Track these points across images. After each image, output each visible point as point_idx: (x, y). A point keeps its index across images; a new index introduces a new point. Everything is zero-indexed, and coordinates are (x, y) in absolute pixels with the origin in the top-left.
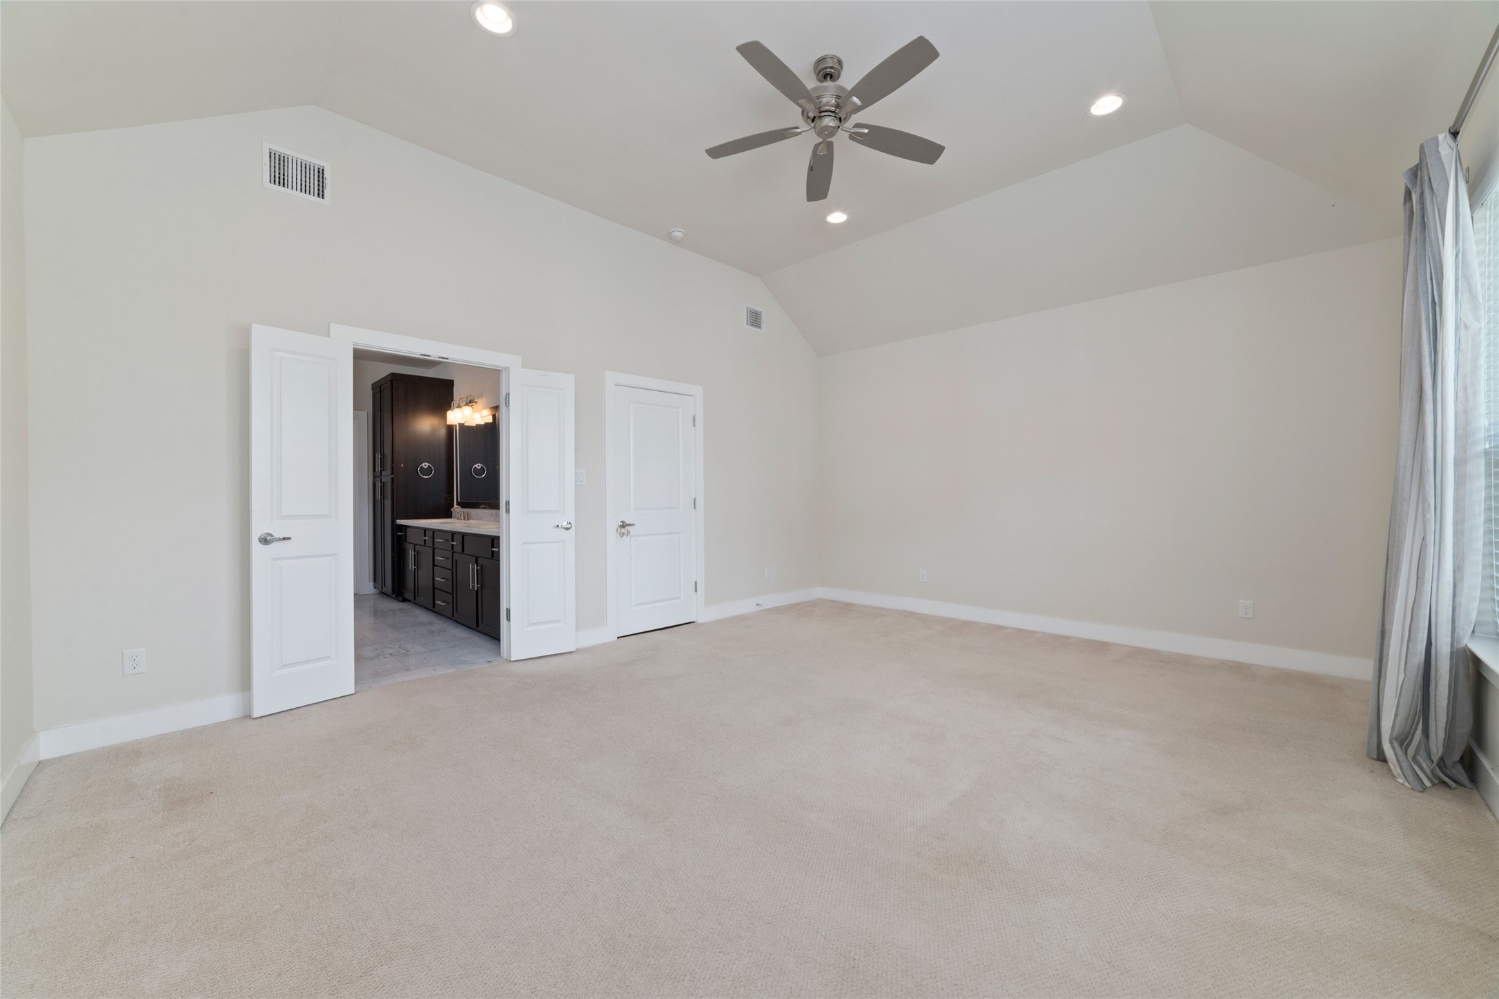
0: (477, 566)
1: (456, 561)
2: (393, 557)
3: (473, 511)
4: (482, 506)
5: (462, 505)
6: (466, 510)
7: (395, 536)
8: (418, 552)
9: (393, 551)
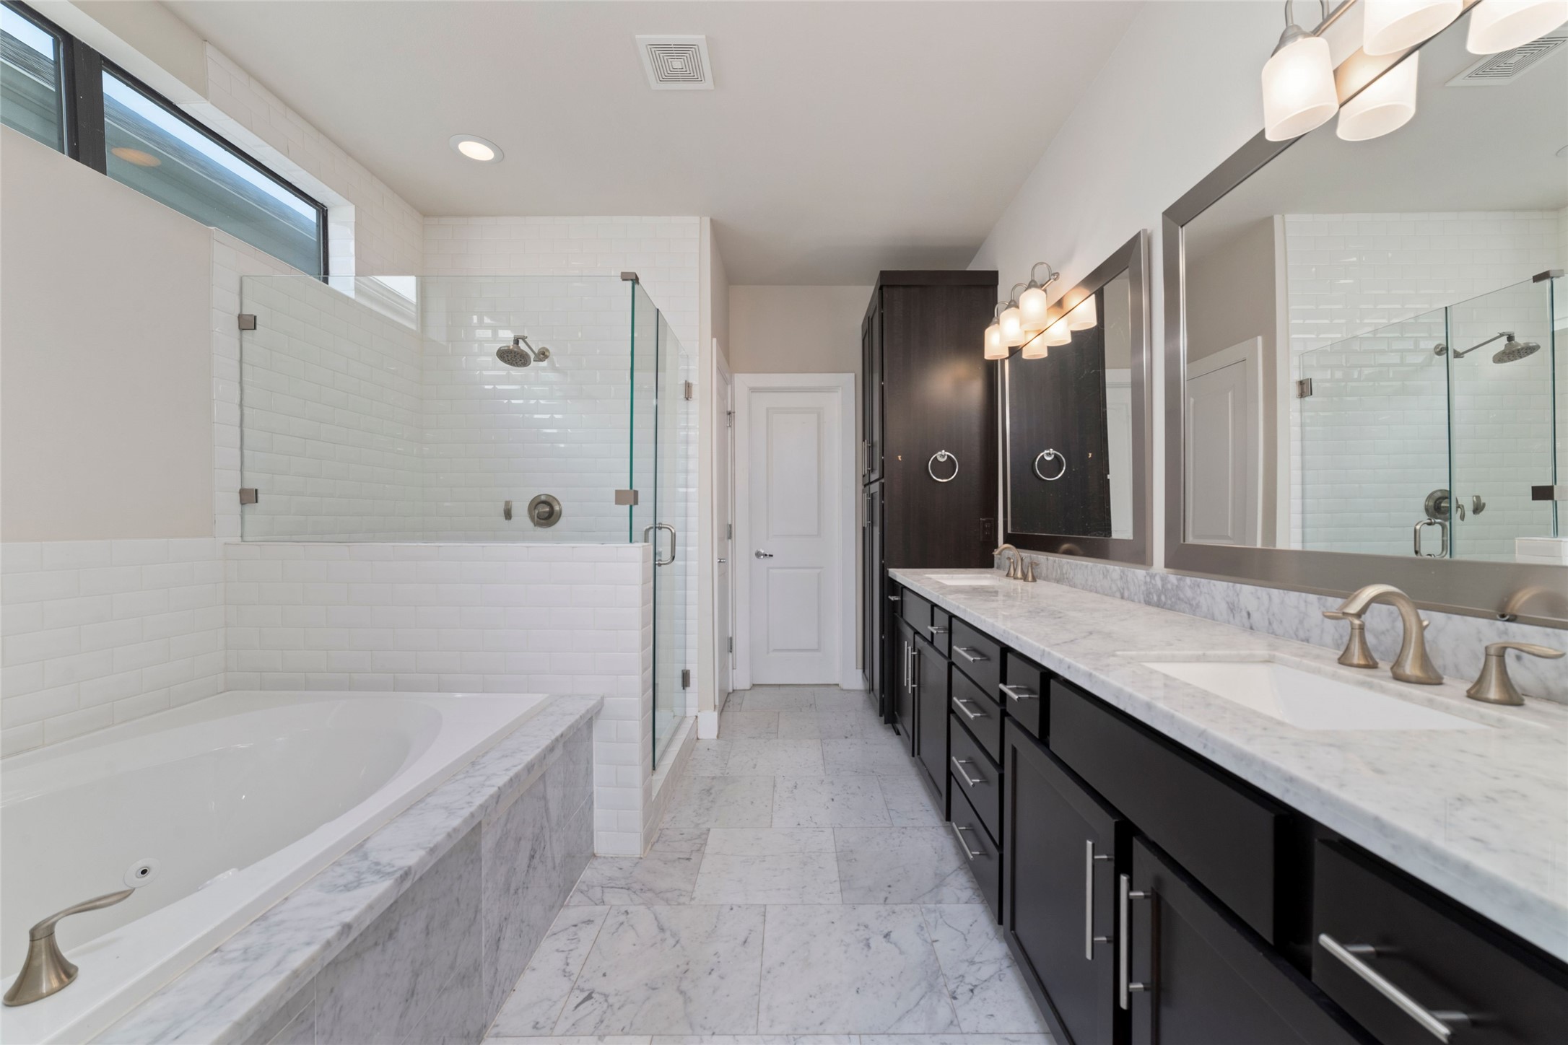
0: (1131, 888)
1: (1014, 750)
2: (882, 642)
3: (1041, 558)
4: (1065, 546)
5: (1017, 540)
6: (1027, 555)
7: (886, 601)
8: (919, 652)
9: (882, 632)
